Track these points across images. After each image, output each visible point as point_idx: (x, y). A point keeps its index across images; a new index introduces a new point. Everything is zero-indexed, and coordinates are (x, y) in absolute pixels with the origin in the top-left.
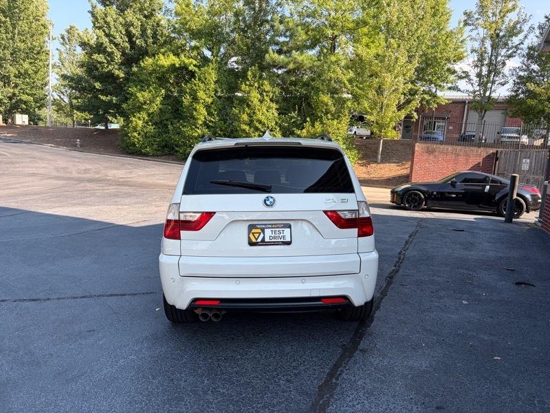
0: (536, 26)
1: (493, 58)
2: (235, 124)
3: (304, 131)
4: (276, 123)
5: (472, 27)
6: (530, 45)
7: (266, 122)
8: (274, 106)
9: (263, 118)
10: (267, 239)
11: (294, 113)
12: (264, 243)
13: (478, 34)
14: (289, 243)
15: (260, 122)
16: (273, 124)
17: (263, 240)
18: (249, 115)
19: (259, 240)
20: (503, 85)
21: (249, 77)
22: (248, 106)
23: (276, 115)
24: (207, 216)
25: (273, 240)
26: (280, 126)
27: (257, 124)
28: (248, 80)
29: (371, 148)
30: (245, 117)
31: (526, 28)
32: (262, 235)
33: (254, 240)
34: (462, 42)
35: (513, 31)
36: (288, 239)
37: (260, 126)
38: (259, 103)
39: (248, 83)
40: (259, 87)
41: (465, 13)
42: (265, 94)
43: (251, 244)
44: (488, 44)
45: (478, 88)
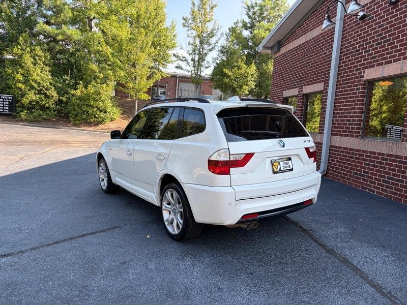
0: (224, 33)
1: (201, 50)
2: (10, 82)
3: (78, 91)
4: (51, 84)
5: (188, 28)
6: (223, 45)
7: (41, 82)
8: (48, 68)
9: (39, 79)
10: (282, 169)
11: (67, 76)
12: (280, 171)
13: (192, 33)
14: (292, 170)
15: (36, 82)
16: (48, 84)
17: (280, 170)
18: (23, 75)
19: (278, 170)
20: (207, 68)
21: (21, 42)
22: (22, 67)
23: (50, 77)
24: (249, 156)
25: (285, 169)
26: (54, 86)
27: (33, 84)
28: (20, 44)
29: (126, 106)
30: (20, 77)
31: (219, 33)
32: (279, 166)
33: (276, 170)
34: (174, 36)
35: (211, 35)
36: (291, 168)
37: (36, 86)
38: (32, 65)
39: (19, 47)
40: (31, 52)
41: (184, 19)
42: (37, 58)
43: (274, 172)
44: (198, 40)
45: (193, 69)
